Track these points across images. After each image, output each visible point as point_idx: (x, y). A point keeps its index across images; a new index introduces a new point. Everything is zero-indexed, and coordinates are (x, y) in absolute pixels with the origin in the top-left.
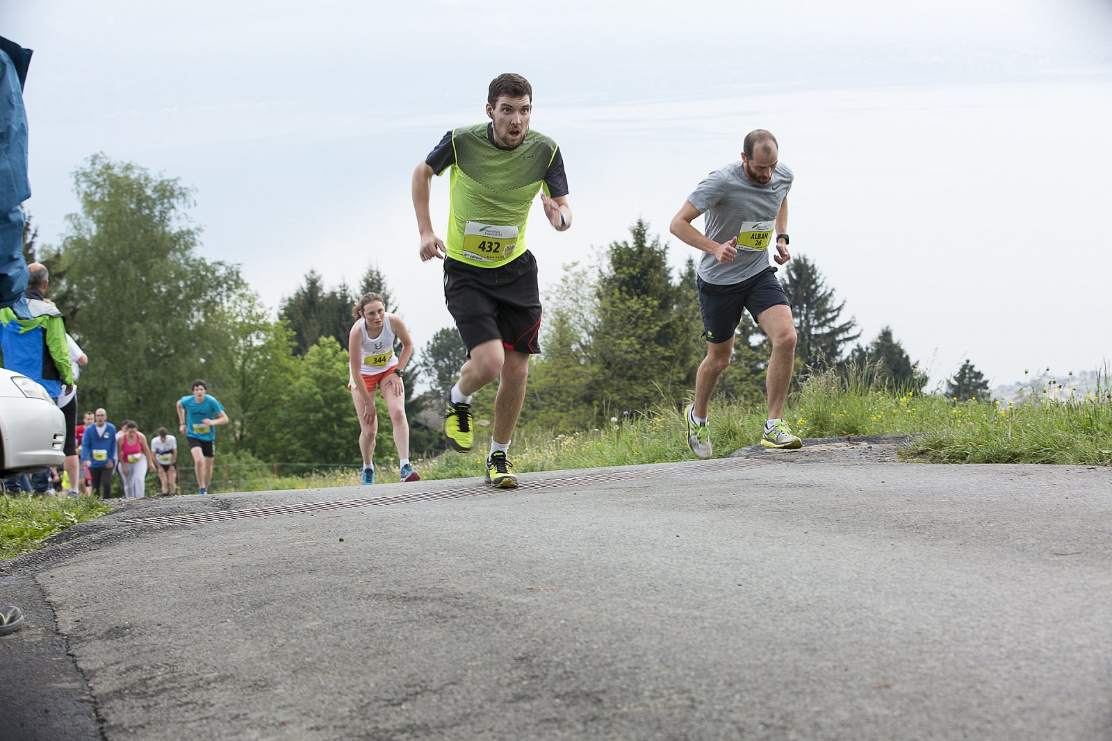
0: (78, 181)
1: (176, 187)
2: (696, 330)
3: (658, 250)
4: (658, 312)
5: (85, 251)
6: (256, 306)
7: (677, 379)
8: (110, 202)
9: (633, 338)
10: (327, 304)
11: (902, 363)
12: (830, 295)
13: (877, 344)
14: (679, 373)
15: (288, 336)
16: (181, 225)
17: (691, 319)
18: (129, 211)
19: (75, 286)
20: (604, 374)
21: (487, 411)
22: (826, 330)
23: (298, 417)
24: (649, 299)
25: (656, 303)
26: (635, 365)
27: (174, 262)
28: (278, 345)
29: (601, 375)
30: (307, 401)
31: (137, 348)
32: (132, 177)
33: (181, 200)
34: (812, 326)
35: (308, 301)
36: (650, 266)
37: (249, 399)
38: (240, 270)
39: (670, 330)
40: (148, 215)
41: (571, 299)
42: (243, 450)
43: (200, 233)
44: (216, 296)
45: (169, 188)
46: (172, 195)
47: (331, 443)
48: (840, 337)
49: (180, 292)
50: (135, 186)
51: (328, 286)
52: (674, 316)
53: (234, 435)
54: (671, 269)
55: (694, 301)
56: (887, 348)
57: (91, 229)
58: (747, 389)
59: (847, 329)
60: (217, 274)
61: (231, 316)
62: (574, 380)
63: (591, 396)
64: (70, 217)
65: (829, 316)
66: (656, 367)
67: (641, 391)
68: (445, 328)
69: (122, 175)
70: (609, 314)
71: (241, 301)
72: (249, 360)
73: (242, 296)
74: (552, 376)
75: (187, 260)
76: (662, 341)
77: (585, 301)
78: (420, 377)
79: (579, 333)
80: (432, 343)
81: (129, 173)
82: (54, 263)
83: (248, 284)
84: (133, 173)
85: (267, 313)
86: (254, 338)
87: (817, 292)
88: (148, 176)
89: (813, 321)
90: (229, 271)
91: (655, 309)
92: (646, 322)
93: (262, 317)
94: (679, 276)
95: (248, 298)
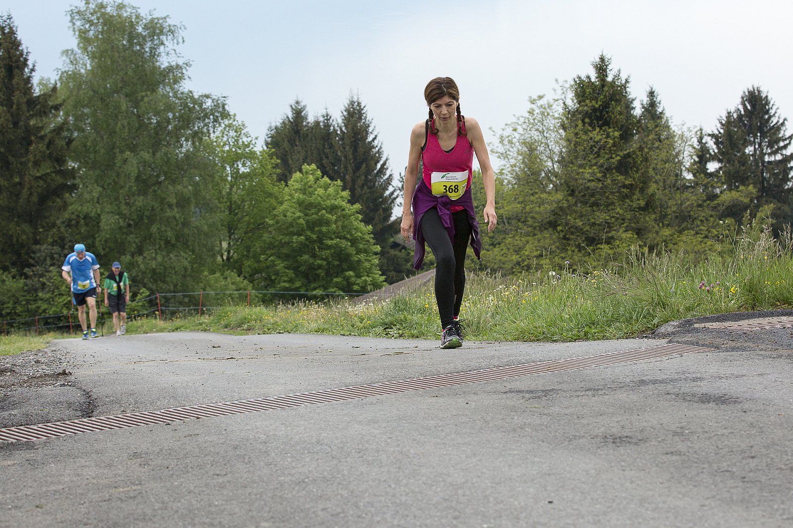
0: (73, 18)
1: (165, 25)
2: (655, 159)
3: (619, 84)
4: (619, 143)
5: (80, 85)
6: (242, 134)
7: (637, 206)
8: (103, 39)
9: (595, 167)
10: (312, 132)
12: (783, 124)
14: (639, 200)
15: (272, 164)
16: (170, 60)
17: (650, 149)
18: (121, 47)
19: (71, 118)
20: (567, 200)
22: (779, 157)
23: (281, 240)
24: (610, 130)
25: (617, 134)
26: (598, 192)
27: (163, 96)
28: (263, 172)
29: (565, 202)
30: (291, 225)
31: (128, 176)
32: (124, 15)
33: (169, 38)
34: (765, 154)
35: (293, 129)
36: (611, 99)
37: (235, 223)
38: (227, 102)
39: (630, 160)
40: (139, 50)
41: (537, 130)
42: (230, 271)
43: (187, 68)
44: (203, 127)
45: (158, 25)
46: (162, 32)
47: (312, 263)
49: (169, 122)
50: (127, 24)
51: (312, 115)
52: (635, 146)
53: (222, 256)
54: (633, 100)
55: (654, 131)
57: (86, 65)
58: (703, 214)
60: (204, 106)
61: (218, 146)
62: (539, 207)
63: (556, 221)
64: (66, 52)
65: (782, 144)
66: (617, 194)
67: (602, 216)
69: (115, 14)
70: (572, 145)
71: (228, 131)
72: (235, 187)
73: (230, 126)
74: (518, 203)
75: (175, 93)
76: (623, 169)
77: (550, 132)
78: (398, 201)
79: (545, 162)
81: (121, 11)
82: (50, 96)
83: (235, 115)
84: (125, 11)
85: (253, 142)
86: (240, 166)
87: (770, 122)
88: (139, 14)
89: (767, 149)
90: (215, 104)
91: (616, 139)
92: (608, 152)
93: (248, 146)
94: (641, 106)
95: (235, 128)
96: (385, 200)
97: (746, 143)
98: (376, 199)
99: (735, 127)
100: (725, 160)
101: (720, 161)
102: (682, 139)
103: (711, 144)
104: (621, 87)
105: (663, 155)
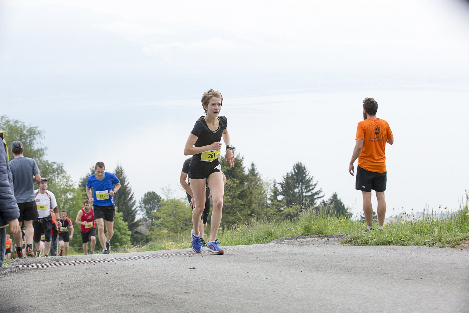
1: (36, 130)
2: (255, 193)
3: (239, 159)
4: (239, 185)
6: (69, 181)
7: (247, 214)
8: (8, 136)
9: (228, 196)
11: (342, 208)
12: (312, 179)
13: (331, 200)
14: (248, 211)
15: (83, 194)
16: (38, 146)
17: (253, 189)
21: (166, 227)
22: (310, 194)
24: (235, 180)
25: (238, 181)
26: (229, 207)
28: (78, 198)
32: (18, 126)
33: (38, 136)
34: (304, 192)
38: (63, 166)
39: (244, 193)
40: (25, 142)
43: (46, 150)
44: (52, 177)
45: (33, 131)
46: (35, 134)
48: (316, 197)
50: (19, 130)
52: (246, 187)
54: (244, 167)
55: (254, 181)
56: (335, 201)
58: (276, 218)
59: (319, 194)
60: (53, 167)
61: (59, 185)
65: (311, 188)
66: (238, 208)
68: (149, 192)
69: (14, 125)
71: (63, 179)
72: (66, 204)
73: (63, 177)
75: (40, 161)
76: (241, 197)
78: (138, 212)
80: (143, 197)
81: (17, 124)
83: (66, 172)
84: (18, 124)
85: (74, 184)
86: (68, 195)
87: (306, 178)
88: (25, 125)
89: (304, 190)
90: (58, 166)
91: (238, 184)
92: (234, 189)
93: (72, 186)
94: (248, 170)
95: (66, 177)
96: (133, 211)
97: (295, 187)
98: (129, 211)
99: (290, 180)
100: (286, 195)
101: (283, 195)
102: (267, 184)
103: (279, 188)
104: (240, 160)
105: (259, 191)
